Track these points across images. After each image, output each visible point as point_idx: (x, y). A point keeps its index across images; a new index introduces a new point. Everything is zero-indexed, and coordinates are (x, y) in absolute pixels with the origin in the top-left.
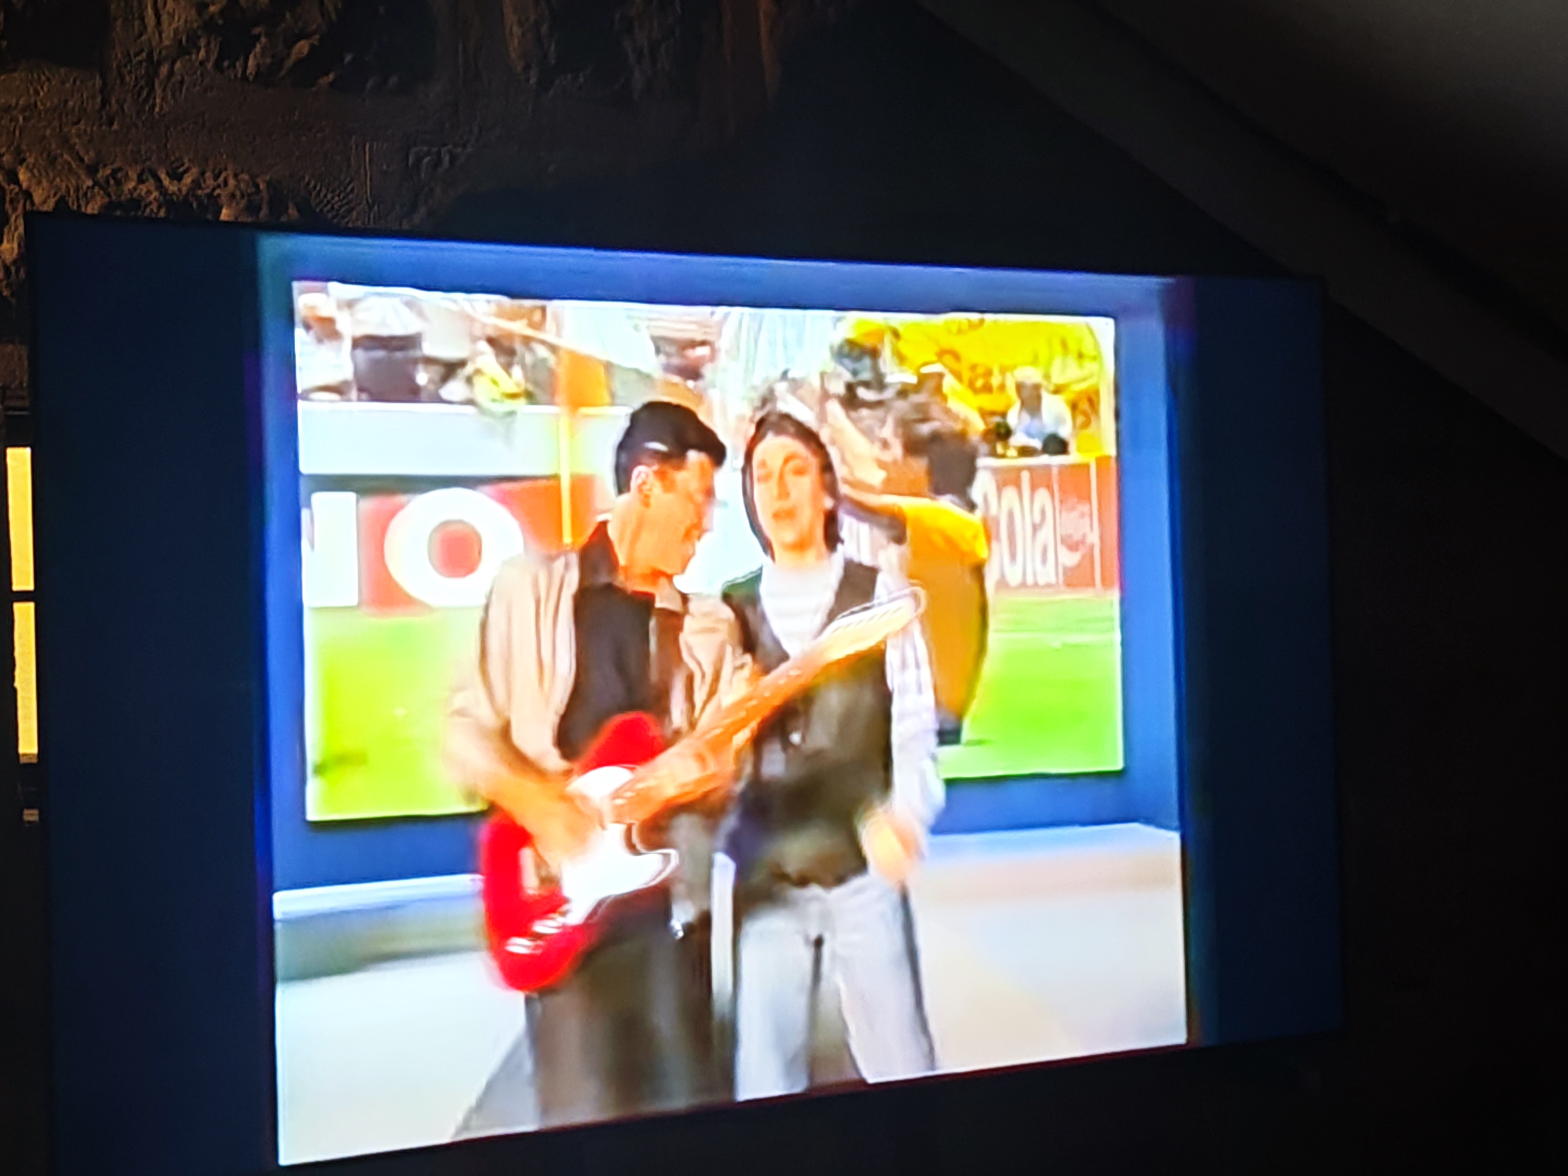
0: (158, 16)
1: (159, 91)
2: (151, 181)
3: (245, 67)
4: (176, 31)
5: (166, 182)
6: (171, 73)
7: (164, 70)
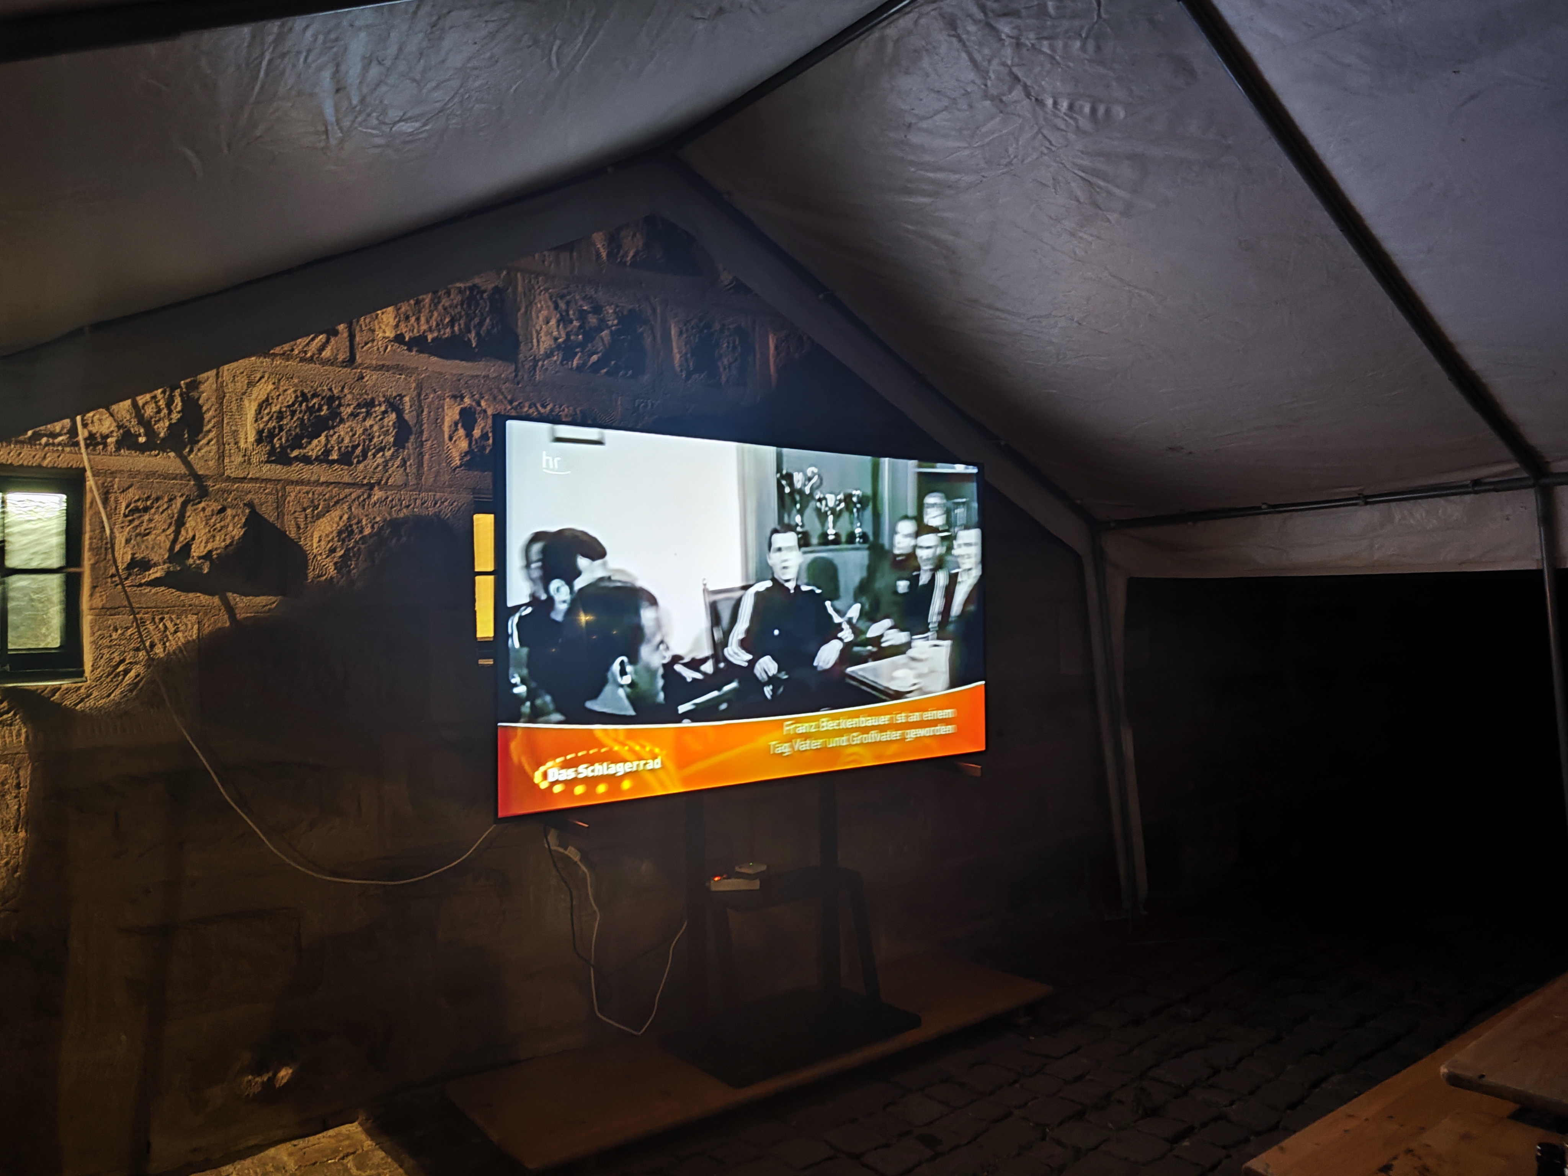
0: (538, 342)
1: (538, 372)
2: (534, 408)
3: (572, 364)
4: (545, 349)
5: (540, 408)
6: (543, 366)
7: (540, 363)
